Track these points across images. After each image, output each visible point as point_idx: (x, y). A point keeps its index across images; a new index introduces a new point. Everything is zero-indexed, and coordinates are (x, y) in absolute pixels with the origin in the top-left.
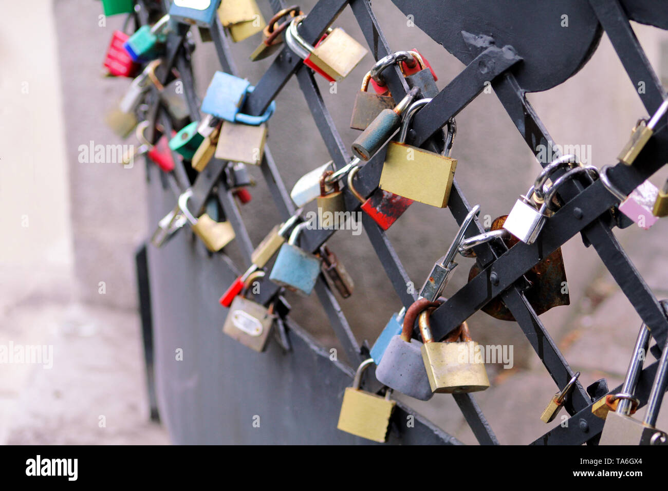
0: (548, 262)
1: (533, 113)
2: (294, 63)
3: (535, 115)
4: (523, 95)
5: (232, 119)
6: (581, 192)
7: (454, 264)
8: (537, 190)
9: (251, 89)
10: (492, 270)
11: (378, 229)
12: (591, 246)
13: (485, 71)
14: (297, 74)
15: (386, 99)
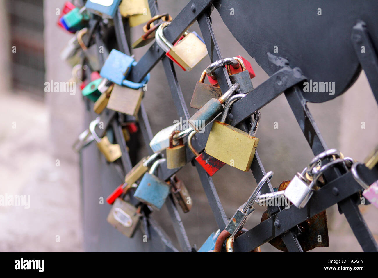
0: (316, 216)
1: (310, 117)
2: (161, 54)
3: (312, 119)
4: (305, 103)
5: (120, 83)
6: (339, 177)
7: (251, 209)
8: (309, 172)
9: (135, 64)
10: (276, 218)
11: (206, 174)
12: (343, 215)
13: (280, 83)
14: (162, 60)
15: (216, 89)
